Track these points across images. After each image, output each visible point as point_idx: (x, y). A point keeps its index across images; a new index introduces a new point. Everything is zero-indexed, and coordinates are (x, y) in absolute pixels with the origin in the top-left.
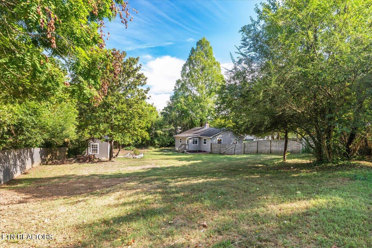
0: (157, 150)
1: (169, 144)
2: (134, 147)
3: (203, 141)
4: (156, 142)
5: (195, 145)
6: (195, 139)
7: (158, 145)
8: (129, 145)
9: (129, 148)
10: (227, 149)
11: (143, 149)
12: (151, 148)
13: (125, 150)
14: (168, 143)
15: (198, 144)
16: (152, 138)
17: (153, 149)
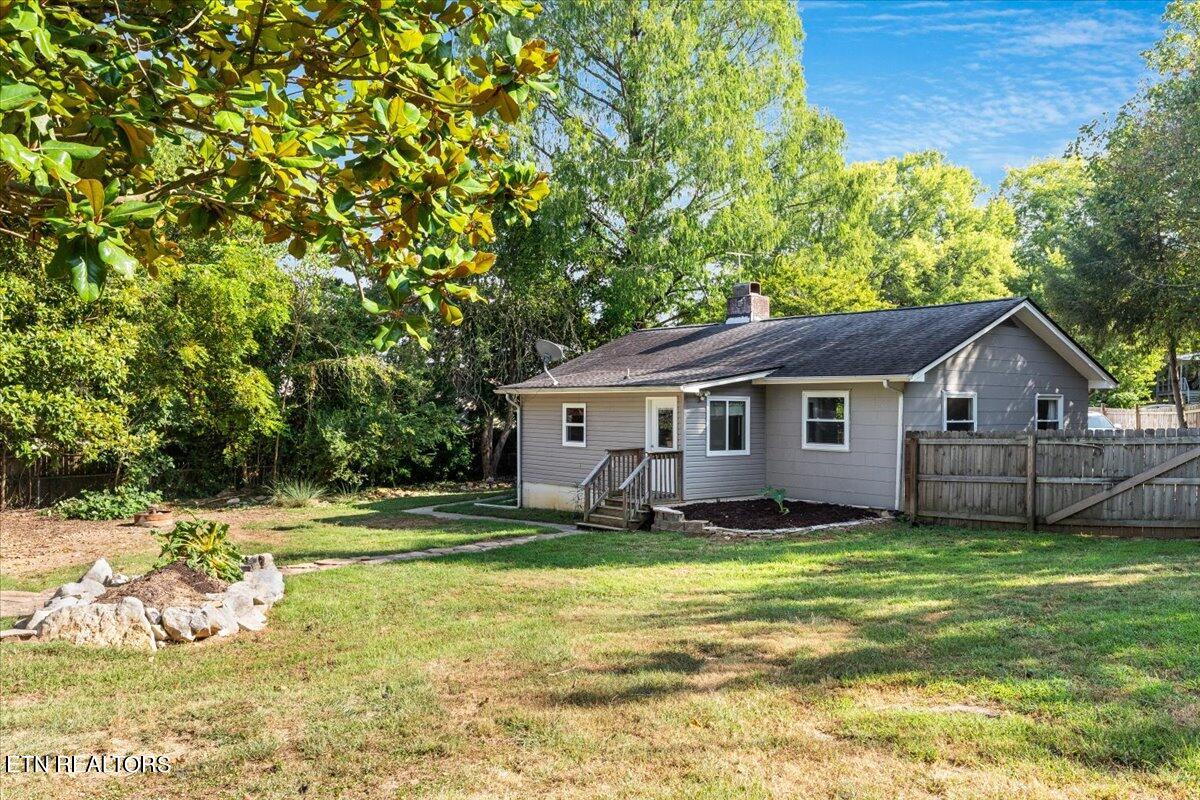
0: (344, 506)
1: (427, 461)
2: (152, 487)
3: (805, 418)
4: (340, 446)
5: (727, 453)
6: (727, 399)
7: (355, 466)
8: (105, 474)
9: (102, 500)
10: (1116, 481)
11: (233, 506)
12: (297, 493)
13: (74, 516)
14: (426, 451)
15: (747, 451)
16: (296, 420)
17: (316, 505)
